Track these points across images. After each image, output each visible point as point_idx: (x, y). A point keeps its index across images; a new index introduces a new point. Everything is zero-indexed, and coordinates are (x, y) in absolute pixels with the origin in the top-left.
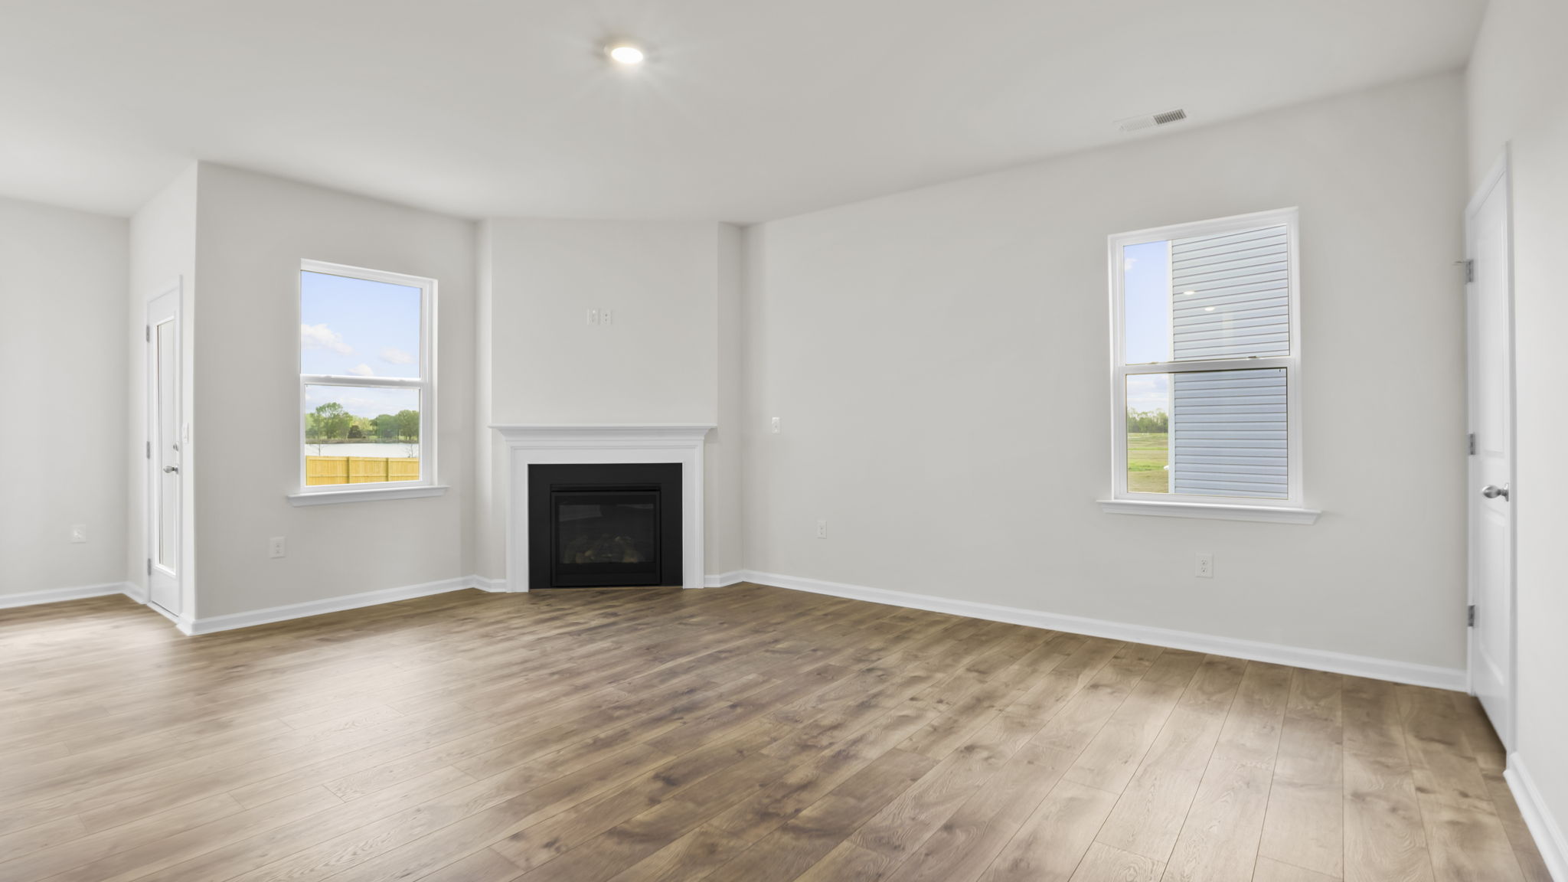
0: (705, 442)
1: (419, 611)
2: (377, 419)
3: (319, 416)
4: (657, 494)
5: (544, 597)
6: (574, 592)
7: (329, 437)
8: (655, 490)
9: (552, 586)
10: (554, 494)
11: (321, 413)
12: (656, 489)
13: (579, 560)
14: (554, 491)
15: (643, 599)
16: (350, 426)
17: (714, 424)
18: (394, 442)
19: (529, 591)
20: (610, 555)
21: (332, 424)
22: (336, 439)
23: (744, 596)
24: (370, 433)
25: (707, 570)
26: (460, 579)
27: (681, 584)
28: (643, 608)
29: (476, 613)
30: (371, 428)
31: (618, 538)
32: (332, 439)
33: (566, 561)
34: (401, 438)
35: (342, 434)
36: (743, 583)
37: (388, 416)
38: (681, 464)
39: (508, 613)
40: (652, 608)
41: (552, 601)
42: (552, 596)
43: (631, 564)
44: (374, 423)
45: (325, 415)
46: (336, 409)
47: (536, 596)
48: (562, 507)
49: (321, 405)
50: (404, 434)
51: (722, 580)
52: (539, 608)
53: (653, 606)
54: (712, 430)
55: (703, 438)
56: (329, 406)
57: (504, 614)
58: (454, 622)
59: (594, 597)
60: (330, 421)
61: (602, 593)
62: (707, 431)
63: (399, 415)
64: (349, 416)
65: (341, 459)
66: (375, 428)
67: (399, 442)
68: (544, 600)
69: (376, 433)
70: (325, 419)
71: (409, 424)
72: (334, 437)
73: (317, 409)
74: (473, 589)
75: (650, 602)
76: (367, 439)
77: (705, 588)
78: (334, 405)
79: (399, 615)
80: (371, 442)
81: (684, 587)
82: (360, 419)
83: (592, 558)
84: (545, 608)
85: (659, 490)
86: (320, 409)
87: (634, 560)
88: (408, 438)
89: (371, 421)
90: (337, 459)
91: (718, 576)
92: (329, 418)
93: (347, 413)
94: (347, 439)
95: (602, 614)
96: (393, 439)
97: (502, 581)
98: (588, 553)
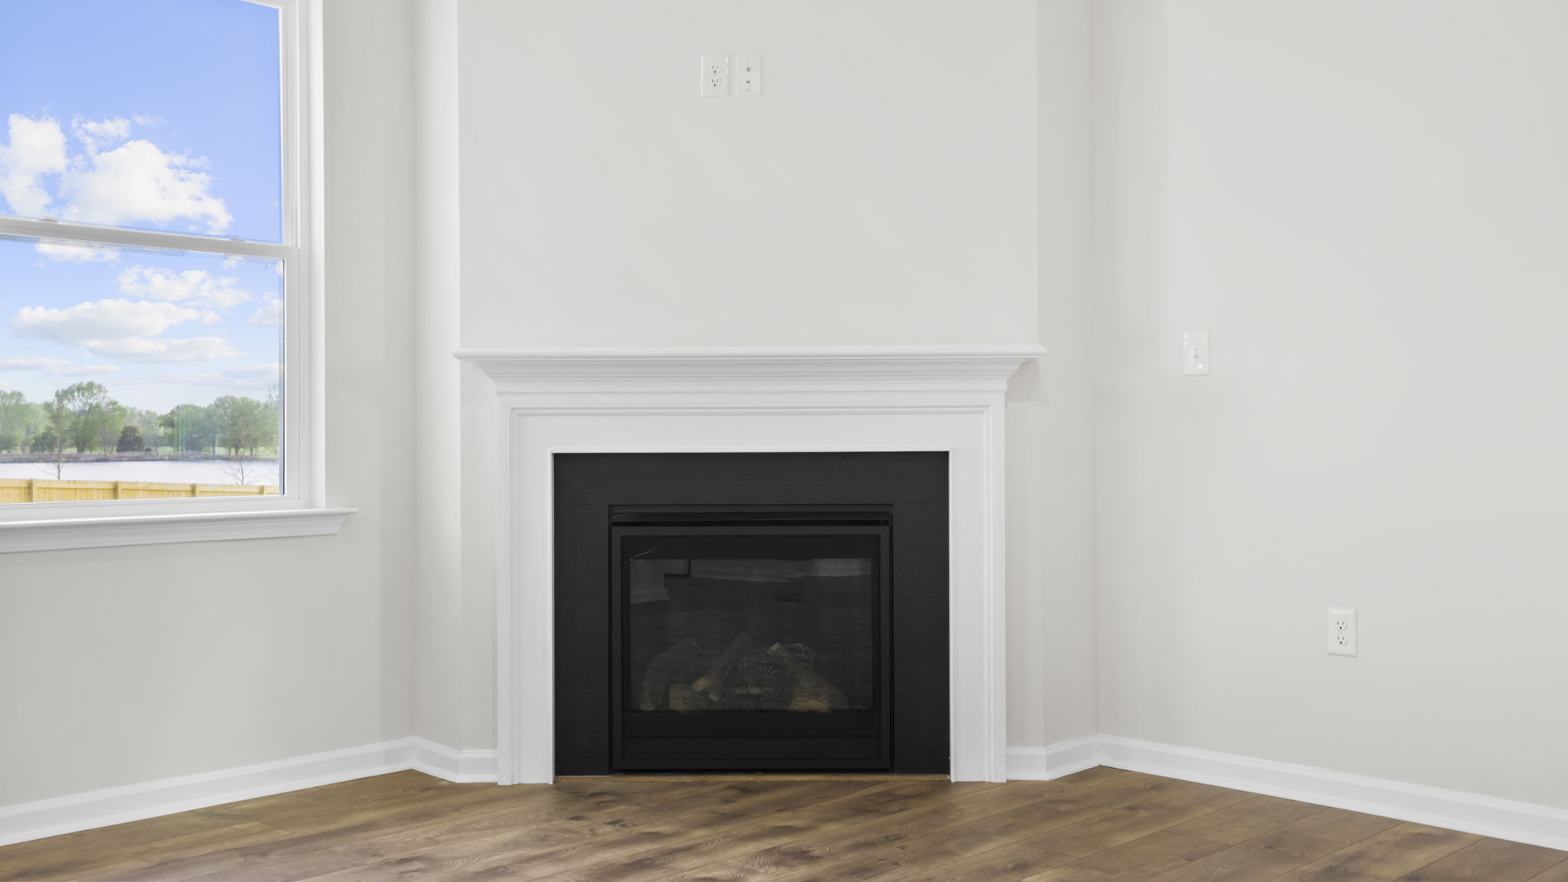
0: (1009, 396)
1: (283, 834)
2: (173, 413)
3: (61, 408)
4: (882, 531)
5: (599, 800)
6: (676, 785)
7: (81, 449)
8: (876, 523)
9: (613, 769)
10: (618, 532)
11: (65, 402)
12: (880, 518)
13: (679, 701)
14: (616, 524)
15: (861, 810)
16: (121, 428)
17: (1032, 347)
18: (206, 459)
19: (554, 782)
20: (755, 691)
21: (86, 423)
22: (94, 452)
23: (1132, 808)
24: (159, 442)
25: (1015, 734)
26: (379, 747)
27: (946, 770)
28: (873, 836)
29: (431, 841)
30: (162, 431)
31: (775, 647)
32: (87, 452)
33: (647, 706)
34: (221, 451)
35: (105, 444)
36: (1100, 771)
37: (194, 407)
38: (944, 456)
39: (517, 844)
40: (898, 838)
41: (621, 809)
42: (620, 797)
43: (812, 714)
44: (169, 422)
45: (73, 405)
46: (93, 394)
47: (577, 794)
48: (640, 566)
49: (65, 388)
50: (224, 443)
51: (1052, 762)
52: (593, 831)
53: (895, 830)
54: (1028, 365)
55: (1004, 386)
56: (80, 389)
57: (505, 846)
58: (378, 868)
59: (726, 801)
60: (83, 418)
61: (746, 790)
62: (1016, 367)
63: (217, 406)
64: (120, 409)
65: (102, 487)
66: (169, 431)
67: (214, 458)
68: (599, 806)
69: (170, 441)
70: (73, 413)
71: (235, 424)
72: (91, 448)
73: (57, 395)
74: (411, 774)
75: (882, 820)
76: (154, 453)
77: (1009, 782)
78: (90, 386)
79: (228, 845)
80: (162, 459)
81: (955, 776)
82: (140, 415)
83: (714, 697)
84: (608, 832)
85: (886, 520)
86: (62, 396)
87: (819, 704)
88: (233, 451)
89: (161, 417)
90: (94, 486)
91: (1041, 752)
92: (82, 412)
93: (115, 403)
94: (115, 453)
95: (769, 852)
96: (204, 453)
97: (487, 753)
98: (700, 684)
